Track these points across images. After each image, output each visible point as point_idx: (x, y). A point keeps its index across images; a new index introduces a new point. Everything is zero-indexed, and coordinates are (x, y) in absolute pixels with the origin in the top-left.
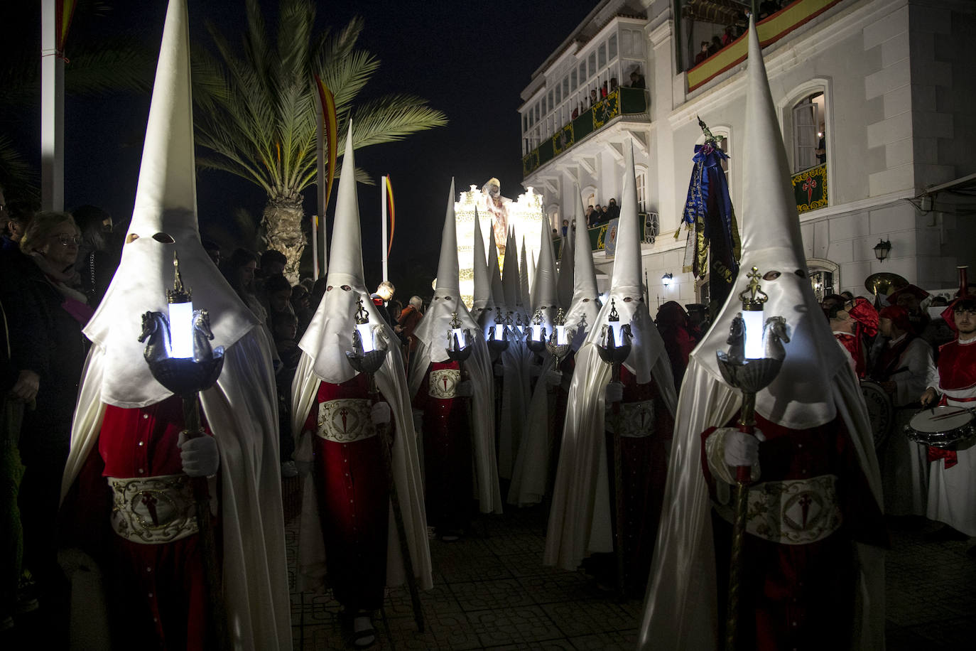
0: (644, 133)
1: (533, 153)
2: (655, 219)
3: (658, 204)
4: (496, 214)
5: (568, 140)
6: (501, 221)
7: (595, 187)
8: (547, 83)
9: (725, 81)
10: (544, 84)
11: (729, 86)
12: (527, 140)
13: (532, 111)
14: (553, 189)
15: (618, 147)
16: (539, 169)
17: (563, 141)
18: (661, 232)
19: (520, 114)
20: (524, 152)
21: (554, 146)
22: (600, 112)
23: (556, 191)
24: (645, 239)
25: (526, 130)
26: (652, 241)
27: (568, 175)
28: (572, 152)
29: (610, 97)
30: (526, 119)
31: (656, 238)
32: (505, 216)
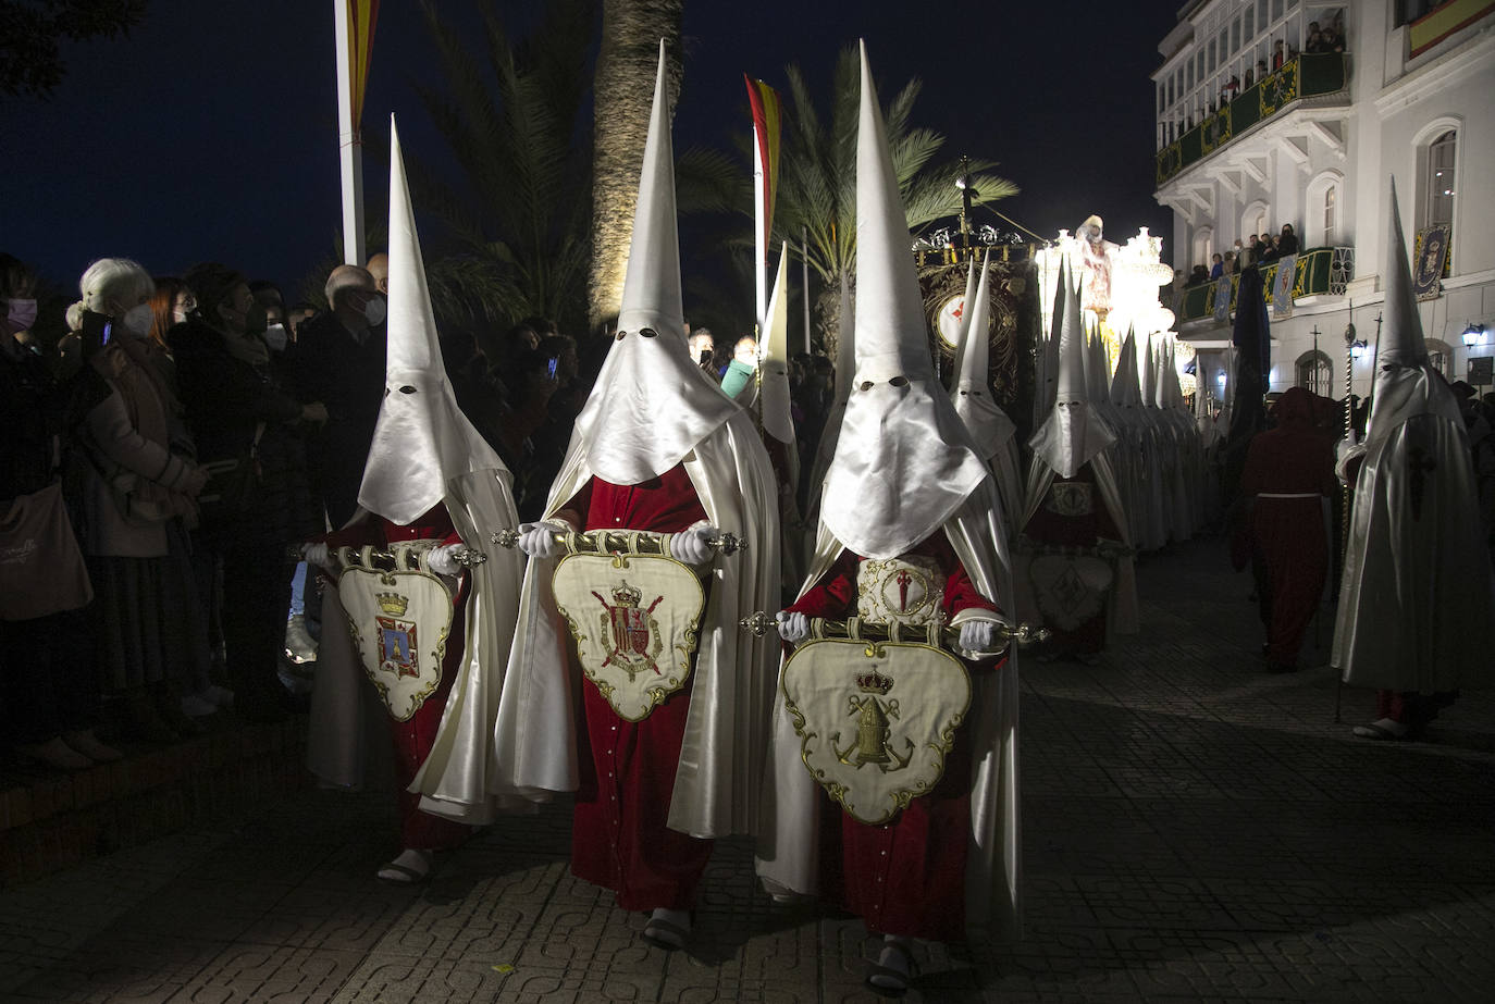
0: (1339, 122)
1: (1173, 147)
2: (1349, 256)
3: (1354, 232)
4: (1095, 266)
5: (1222, 132)
6: (1102, 275)
7: (1266, 202)
8: (1196, 35)
9: (1458, 48)
10: (1190, 37)
11: (1463, 56)
12: (1164, 124)
13: (1171, 80)
14: (1204, 204)
15: (1300, 144)
16: (1181, 173)
17: (1215, 132)
18: (1356, 277)
19: (1155, 83)
20: (1160, 144)
21: (1203, 139)
22: (1270, 91)
23: (1208, 206)
24: (1330, 288)
25: (1163, 109)
26: (1341, 291)
27: (1226, 183)
28: (1229, 150)
29: (1286, 70)
30: (1163, 90)
31: (1348, 286)
32: (1108, 268)
